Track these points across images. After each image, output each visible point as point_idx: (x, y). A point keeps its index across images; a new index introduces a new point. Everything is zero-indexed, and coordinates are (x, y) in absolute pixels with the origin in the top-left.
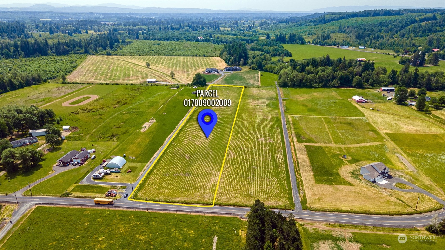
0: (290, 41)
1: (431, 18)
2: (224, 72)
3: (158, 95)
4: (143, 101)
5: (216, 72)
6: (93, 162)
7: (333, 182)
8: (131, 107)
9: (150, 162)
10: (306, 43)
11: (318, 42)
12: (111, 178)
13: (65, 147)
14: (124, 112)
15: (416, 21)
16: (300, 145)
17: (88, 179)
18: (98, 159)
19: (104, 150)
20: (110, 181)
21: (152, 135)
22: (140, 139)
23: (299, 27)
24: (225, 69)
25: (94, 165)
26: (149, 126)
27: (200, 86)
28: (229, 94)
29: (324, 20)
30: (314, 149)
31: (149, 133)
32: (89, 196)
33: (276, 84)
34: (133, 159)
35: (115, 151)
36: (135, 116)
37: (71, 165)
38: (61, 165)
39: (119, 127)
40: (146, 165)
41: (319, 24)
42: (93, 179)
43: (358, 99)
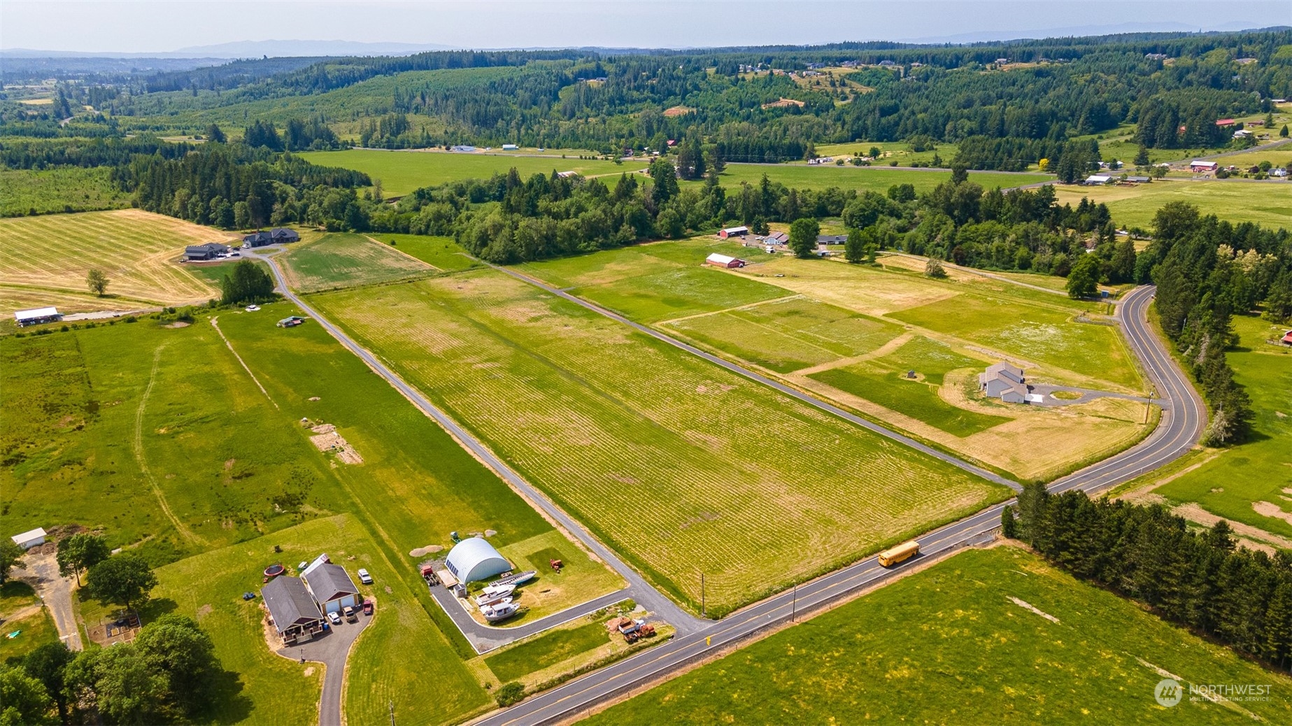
0: (296, 144)
1: (593, 72)
2: (255, 252)
3: (162, 353)
4: (152, 384)
5: (228, 255)
6: (388, 590)
7: (974, 424)
8: (141, 409)
9: (554, 524)
10: (348, 146)
11: (384, 140)
12: (542, 602)
13: (172, 591)
14: (162, 431)
15: (567, 78)
16: (797, 378)
17: (481, 632)
18: (380, 576)
19: (346, 549)
20: (558, 610)
21: (408, 462)
22: (397, 485)
23: (256, 102)
24: (248, 242)
25: (416, 595)
26: (342, 442)
27: (263, 303)
28: (400, 306)
29: (326, 79)
30: (838, 379)
31: (388, 461)
32: (585, 665)
33: (476, 260)
34: (493, 536)
35: (390, 536)
36: (231, 432)
37: (335, 624)
38: (301, 638)
39: (248, 475)
40: (561, 535)
41: (316, 91)
42: (494, 625)
43: (727, 260)
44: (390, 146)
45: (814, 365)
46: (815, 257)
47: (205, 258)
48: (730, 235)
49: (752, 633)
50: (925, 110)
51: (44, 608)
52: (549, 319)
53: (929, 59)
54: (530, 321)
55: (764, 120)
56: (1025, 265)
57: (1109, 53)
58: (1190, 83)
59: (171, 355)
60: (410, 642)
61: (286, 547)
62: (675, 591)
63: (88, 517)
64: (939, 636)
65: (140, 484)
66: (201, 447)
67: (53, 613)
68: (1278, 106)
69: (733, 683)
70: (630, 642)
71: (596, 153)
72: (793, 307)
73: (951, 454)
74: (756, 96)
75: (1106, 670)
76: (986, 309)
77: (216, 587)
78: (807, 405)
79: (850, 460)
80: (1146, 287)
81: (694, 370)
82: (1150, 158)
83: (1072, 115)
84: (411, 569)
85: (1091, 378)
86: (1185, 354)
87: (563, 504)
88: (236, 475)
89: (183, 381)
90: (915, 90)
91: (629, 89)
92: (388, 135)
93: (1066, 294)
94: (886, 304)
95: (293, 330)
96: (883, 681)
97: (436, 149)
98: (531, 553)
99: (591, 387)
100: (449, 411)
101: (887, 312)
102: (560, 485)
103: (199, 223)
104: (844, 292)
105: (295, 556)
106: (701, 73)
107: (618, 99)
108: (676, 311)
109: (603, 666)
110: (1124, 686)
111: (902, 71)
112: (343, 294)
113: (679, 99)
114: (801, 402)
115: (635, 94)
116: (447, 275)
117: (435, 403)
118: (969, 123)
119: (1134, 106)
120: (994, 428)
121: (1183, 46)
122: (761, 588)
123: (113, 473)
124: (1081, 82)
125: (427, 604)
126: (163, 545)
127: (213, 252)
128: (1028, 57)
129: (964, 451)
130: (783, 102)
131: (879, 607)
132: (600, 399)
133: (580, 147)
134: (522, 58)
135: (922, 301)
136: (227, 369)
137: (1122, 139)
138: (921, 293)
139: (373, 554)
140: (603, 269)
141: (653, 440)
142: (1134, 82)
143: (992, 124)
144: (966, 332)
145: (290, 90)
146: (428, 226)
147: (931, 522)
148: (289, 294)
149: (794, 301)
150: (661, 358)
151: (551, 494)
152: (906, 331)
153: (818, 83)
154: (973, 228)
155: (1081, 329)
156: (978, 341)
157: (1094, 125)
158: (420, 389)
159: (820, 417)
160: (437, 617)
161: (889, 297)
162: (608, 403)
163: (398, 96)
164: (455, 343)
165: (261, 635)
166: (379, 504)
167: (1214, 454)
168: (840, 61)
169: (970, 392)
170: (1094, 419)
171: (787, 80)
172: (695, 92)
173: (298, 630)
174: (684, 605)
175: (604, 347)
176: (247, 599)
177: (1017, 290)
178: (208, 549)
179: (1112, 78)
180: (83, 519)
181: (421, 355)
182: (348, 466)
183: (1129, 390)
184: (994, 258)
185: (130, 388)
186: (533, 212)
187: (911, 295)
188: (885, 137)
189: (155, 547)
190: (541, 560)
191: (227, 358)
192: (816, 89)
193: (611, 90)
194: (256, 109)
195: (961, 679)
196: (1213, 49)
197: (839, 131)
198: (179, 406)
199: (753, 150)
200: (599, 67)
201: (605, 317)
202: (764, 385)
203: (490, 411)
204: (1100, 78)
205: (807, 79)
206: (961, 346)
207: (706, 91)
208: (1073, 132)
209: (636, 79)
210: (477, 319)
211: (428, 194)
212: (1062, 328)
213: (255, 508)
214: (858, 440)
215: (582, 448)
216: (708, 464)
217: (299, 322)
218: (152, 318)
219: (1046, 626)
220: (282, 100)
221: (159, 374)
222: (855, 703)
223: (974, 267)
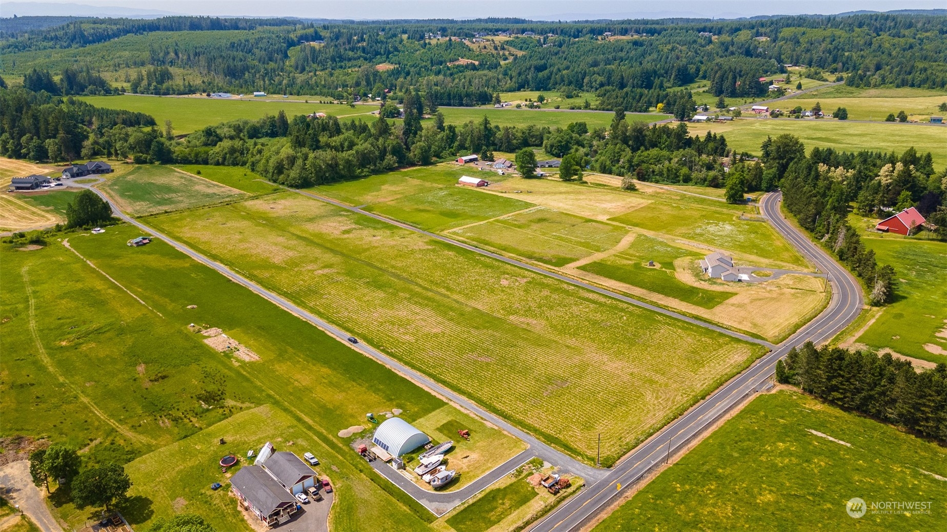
0: (72, 89)
1: (312, 36)
2: (76, 182)
3: (30, 273)
4: (32, 301)
5: (52, 185)
6: (334, 468)
7: (713, 299)
8: (32, 325)
9: (445, 400)
10: (118, 92)
11: (152, 87)
12: (468, 467)
13: (140, 489)
14: (64, 343)
15: (293, 41)
16: (570, 270)
17: (431, 499)
18: (321, 457)
19: (281, 435)
20: (483, 472)
21: (299, 357)
22: (299, 376)
23: (21, 54)
24: (67, 173)
25: (361, 471)
26: (234, 343)
27: (106, 226)
28: (229, 225)
29: (82, 36)
30: (600, 269)
31: (281, 356)
32: (528, 517)
33: (275, 185)
34: (401, 414)
35: (315, 421)
36: (129, 340)
37: (305, 503)
38: (282, 520)
39: (163, 378)
40: (455, 409)
41: (74, 45)
42: (439, 491)
43: (476, 181)
44: (157, 92)
45: (578, 259)
46: (536, 177)
47: (31, 188)
48: (466, 162)
49: (642, 476)
50: (567, 68)
51: (23, 517)
52: (358, 232)
53: (559, 32)
54: (343, 233)
55: (451, 74)
56: (687, 180)
57: (678, 31)
58: (732, 53)
59: (39, 275)
60: (375, 513)
61: (228, 439)
62: (567, 447)
63: (27, 427)
64: (777, 465)
65: (64, 393)
66: (107, 356)
67: (34, 520)
68: (789, 69)
69: (649, 519)
70: (555, 494)
71: (330, 99)
72: (539, 216)
73: (710, 323)
74: (442, 56)
75: (903, 480)
76: (675, 213)
77: (180, 480)
78: (588, 291)
79: (641, 331)
80: (771, 193)
81: (492, 267)
82: (726, 103)
83: (666, 73)
84: (345, 448)
85: (771, 260)
86: (822, 241)
87: (444, 383)
88: (153, 378)
89: (62, 297)
90: (556, 54)
91: (346, 50)
92: (155, 84)
93: (725, 200)
94: (605, 211)
95: (144, 248)
96: (757, 505)
97: (198, 96)
98: (439, 426)
99: (417, 284)
100: (313, 310)
101: (608, 217)
102: (434, 367)
103: (10, 157)
104: (571, 203)
105: (241, 446)
106: (398, 39)
107: (338, 57)
108: (453, 222)
109: (542, 515)
110: (921, 491)
111: (542, 40)
112: (173, 216)
113: (384, 57)
114: (583, 288)
115: (351, 54)
116: (257, 198)
117: (298, 305)
118: (600, 78)
119: (703, 68)
120: (727, 301)
121: (722, 28)
122: (630, 439)
123: (32, 385)
124: (666, 50)
125: (374, 478)
126: (113, 447)
127: (37, 182)
128: (625, 32)
129: (716, 319)
130: (463, 62)
131: (722, 446)
132: (430, 294)
133: (316, 94)
134: (251, 24)
135: (629, 208)
136: (99, 285)
137: (701, 90)
138: (624, 203)
139: (307, 439)
140: (380, 190)
141: (487, 325)
142: (699, 51)
143: (615, 78)
144: (671, 230)
145: (51, 44)
146: (224, 158)
147: (722, 376)
148: (126, 218)
149: (538, 211)
150: (461, 259)
151: (430, 375)
152: (629, 231)
153: (485, 48)
154: (646, 153)
155: (747, 225)
156: (683, 237)
157: (681, 80)
158: (280, 294)
159: (603, 300)
160: (387, 488)
161: (605, 206)
162: (438, 297)
163: (153, 51)
164: (291, 254)
165: (243, 520)
166: (291, 394)
167: (878, 311)
168: (496, 32)
169: (698, 274)
170: (789, 290)
171: (463, 45)
172: (396, 53)
173: (277, 513)
174: (579, 458)
175: (413, 252)
176: (215, 489)
177: (689, 198)
178: (157, 447)
179: (684, 48)
180: (22, 429)
181: (266, 265)
182: (248, 363)
183: (800, 268)
184: (665, 175)
185: (14, 306)
186: (316, 146)
187: (619, 204)
188: (542, 87)
189: (105, 449)
190: (450, 431)
191: (94, 275)
192: (484, 52)
193: (331, 50)
194: (23, 59)
195: (810, 498)
196: (740, 30)
197: (509, 84)
198: (68, 321)
199: (454, 97)
200: (316, 32)
201: (401, 228)
202: (550, 277)
203: (347, 309)
204: (677, 48)
205: (476, 45)
206: (674, 241)
207: (404, 52)
208: (669, 85)
209: (349, 43)
210: (299, 233)
211: (215, 132)
212: (733, 225)
213: (184, 406)
214: (639, 316)
215: (436, 335)
216: (539, 342)
217: (147, 241)
218: (5, 242)
219: (845, 450)
220: (44, 52)
221: (34, 292)
222: (747, 526)
223: (651, 182)
